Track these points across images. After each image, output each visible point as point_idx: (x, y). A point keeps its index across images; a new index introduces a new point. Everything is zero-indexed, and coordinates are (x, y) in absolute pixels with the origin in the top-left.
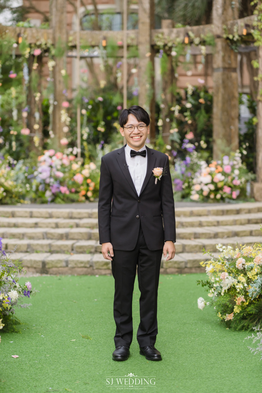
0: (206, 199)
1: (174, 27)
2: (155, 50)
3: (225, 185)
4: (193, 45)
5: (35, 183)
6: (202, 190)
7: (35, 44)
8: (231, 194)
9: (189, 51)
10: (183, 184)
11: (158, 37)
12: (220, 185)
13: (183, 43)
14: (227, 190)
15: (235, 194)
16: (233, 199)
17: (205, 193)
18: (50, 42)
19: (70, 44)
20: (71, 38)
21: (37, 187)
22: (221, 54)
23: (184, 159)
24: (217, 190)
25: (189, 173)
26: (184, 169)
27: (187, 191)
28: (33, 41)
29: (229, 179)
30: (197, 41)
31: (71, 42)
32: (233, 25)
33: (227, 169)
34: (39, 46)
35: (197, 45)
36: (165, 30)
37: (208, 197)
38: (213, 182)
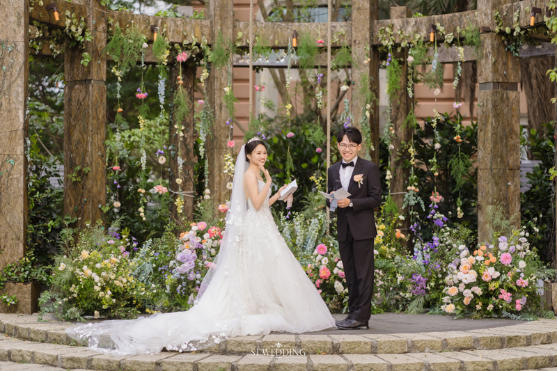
0: (468, 311)
1: (409, 16)
2: (378, 53)
3: (501, 286)
4: (443, 46)
5: (169, 279)
6: (460, 295)
7: (181, 44)
8: (513, 302)
9: (436, 56)
10: (427, 282)
11: (384, 31)
12: (493, 286)
13: (426, 41)
14: (506, 296)
15: (520, 304)
16: (517, 313)
17: (466, 301)
18: (205, 41)
19: (238, 44)
20: (240, 35)
21: (174, 287)
22: (491, 59)
23: (429, 239)
24: (488, 295)
25: (436, 265)
26: (427, 257)
27: (434, 295)
28: (177, 39)
29: (509, 277)
30: (449, 38)
31: (240, 40)
32: (511, 10)
33: (506, 259)
34: (187, 48)
35: (451, 45)
36: (396, 22)
37: (471, 307)
38: (479, 281)
